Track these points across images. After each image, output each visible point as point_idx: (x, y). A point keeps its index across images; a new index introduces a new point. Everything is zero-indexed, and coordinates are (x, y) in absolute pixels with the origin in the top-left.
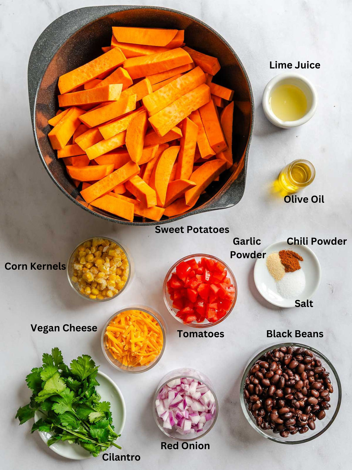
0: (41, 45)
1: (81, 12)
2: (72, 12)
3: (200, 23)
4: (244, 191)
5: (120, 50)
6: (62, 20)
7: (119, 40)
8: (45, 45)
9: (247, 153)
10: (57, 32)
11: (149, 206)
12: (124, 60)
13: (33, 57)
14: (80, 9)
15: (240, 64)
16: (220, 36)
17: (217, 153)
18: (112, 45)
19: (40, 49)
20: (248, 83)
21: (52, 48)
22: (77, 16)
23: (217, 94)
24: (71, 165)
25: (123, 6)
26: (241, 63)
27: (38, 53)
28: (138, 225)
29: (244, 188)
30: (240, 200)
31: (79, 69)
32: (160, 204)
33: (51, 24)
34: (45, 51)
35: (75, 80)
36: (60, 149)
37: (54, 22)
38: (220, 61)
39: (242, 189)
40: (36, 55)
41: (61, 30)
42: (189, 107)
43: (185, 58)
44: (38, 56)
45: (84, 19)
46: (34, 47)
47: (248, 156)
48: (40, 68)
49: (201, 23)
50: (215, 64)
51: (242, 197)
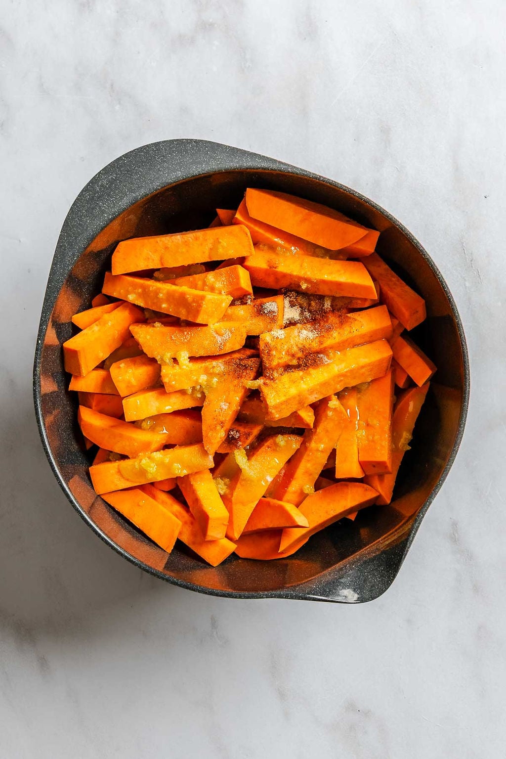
0: (102, 186)
1: (197, 147)
2: (180, 142)
3: (413, 241)
4: (392, 582)
5: (249, 234)
6: (157, 150)
7: (253, 214)
8: (109, 187)
9: (420, 518)
10: (141, 172)
11: (208, 538)
12: (248, 254)
13: (81, 202)
14: (197, 142)
15: (462, 345)
16: (443, 279)
17: (367, 473)
18: (237, 218)
19: (98, 192)
20: (465, 385)
21: (121, 198)
22: (186, 151)
23: (403, 363)
24: (90, 407)
25: (279, 162)
26: (465, 343)
27: (92, 199)
28: (174, 584)
29: (394, 577)
30: (379, 596)
31: (160, 241)
32: (230, 535)
33: (134, 150)
34: (106, 199)
35: (147, 259)
36: (79, 376)
37: (140, 149)
38: (428, 307)
39: (389, 577)
40: (88, 202)
41: (150, 169)
42: (342, 379)
43: (366, 288)
44: (91, 205)
45: (200, 163)
46: (88, 184)
47: (420, 523)
48: (87, 228)
49: (414, 243)
50: (417, 312)
51: (385, 591)
